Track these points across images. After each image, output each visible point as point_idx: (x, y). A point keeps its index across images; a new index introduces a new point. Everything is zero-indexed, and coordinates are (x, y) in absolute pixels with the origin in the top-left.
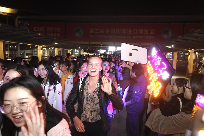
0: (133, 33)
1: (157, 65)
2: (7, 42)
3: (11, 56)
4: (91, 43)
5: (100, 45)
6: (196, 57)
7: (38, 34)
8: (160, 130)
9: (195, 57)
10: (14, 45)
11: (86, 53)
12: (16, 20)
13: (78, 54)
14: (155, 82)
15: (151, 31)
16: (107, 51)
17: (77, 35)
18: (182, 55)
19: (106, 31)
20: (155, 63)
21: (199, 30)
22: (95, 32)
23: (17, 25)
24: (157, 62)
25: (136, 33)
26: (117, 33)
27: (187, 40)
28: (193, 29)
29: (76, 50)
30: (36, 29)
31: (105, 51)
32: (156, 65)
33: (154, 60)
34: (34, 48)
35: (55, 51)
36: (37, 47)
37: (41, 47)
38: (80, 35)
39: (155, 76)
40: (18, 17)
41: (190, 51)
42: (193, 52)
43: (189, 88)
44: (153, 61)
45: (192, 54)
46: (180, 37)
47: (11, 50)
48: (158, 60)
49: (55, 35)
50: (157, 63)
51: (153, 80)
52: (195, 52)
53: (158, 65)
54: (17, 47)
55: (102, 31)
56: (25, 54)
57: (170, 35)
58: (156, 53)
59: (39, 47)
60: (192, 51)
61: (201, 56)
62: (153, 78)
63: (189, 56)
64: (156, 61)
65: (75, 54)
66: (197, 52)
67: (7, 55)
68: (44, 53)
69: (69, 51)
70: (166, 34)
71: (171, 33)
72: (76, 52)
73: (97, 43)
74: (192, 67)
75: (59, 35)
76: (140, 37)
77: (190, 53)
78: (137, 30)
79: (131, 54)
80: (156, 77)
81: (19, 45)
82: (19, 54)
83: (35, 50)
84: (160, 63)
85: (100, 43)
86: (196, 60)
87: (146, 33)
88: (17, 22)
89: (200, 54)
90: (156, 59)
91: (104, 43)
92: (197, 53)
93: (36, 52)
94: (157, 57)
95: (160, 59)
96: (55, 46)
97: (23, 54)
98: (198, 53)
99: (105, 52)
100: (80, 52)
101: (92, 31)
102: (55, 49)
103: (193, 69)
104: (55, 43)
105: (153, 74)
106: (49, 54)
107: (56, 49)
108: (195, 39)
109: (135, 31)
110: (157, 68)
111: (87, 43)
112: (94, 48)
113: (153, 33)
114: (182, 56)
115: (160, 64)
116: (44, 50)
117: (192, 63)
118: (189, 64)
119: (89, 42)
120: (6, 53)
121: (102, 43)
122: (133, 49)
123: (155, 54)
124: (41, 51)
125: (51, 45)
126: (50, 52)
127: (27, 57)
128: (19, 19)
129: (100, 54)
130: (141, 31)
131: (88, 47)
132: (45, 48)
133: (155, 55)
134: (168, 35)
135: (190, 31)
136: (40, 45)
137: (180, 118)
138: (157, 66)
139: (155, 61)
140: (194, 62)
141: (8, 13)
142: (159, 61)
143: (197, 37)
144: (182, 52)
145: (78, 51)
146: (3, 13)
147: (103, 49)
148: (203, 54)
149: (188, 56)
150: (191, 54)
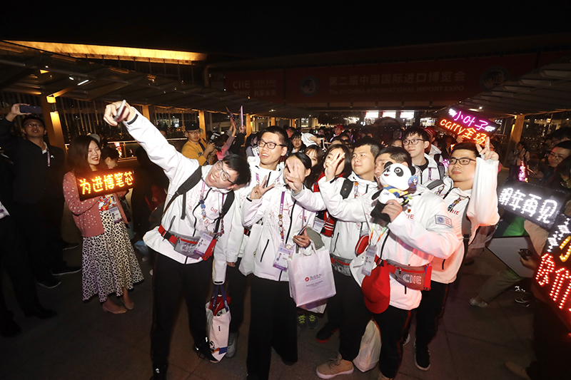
0: (418, 81)
4: (332, 105)
5: (349, 108)
12: (206, 71)
13: (307, 126)
15: (458, 74)
16: (362, 119)
17: (306, 90)
19: (361, 81)
22: (341, 84)
23: (206, 81)
25: (424, 81)
26: (382, 83)
29: (303, 120)
31: (358, 119)
37: (251, 116)
38: (311, 90)
40: (208, 66)
42: (521, 119)
45: (520, 122)
49: (267, 93)
55: (354, 81)
60: (519, 116)
65: (302, 126)
70: (491, 80)
71: (504, 76)
72: (305, 123)
73: (342, 105)
75: (273, 92)
76: (432, 89)
78: (425, 74)
85: (348, 104)
87: (447, 79)
88: (207, 76)
91: (356, 104)
96: (272, 115)
99: (357, 122)
100: (310, 123)
101: (333, 81)
104: (273, 110)
107: (273, 119)
109: (421, 78)
111: (324, 105)
112: (336, 114)
113: (462, 79)
119: (329, 104)
126: (260, 124)
128: (210, 70)
130: (435, 76)
131: (325, 113)
134: (496, 82)
141: (193, 62)
145: (307, 122)
147: (355, 115)
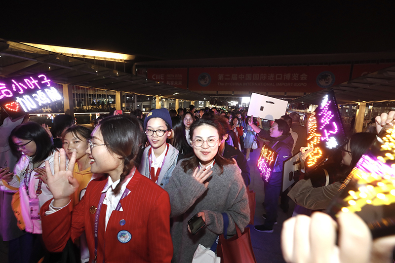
0: (277, 79)
1: (324, 123)
2: (124, 93)
3: (127, 109)
4: (220, 92)
5: (231, 95)
6: (369, 112)
7: (156, 82)
8: (306, 204)
9: (367, 112)
10: (131, 96)
11: (212, 106)
12: (134, 67)
13: (203, 106)
14: (315, 146)
15: (302, 75)
16: (240, 103)
17: (202, 82)
18: (347, 109)
19: (239, 77)
20: (323, 118)
21: (375, 73)
22: (226, 79)
23: (134, 73)
24: (325, 118)
25: (281, 79)
26: (253, 79)
27: (356, 88)
28: (366, 73)
29: (200, 102)
30: (155, 77)
31: (237, 103)
32: (322, 121)
33: (322, 113)
34: (151, 99)
35: (175, 103)
36: (155, 98)
37: (160, 98)
38: (206, 82)
39: (317, 137)
40: (136, 64)
41: (359, 104)
42: (364, 106)
43: (349, 152)
44: (320, 115)
45: (363, 107)
46: (345, 83)
47: (127, 102)
48: (328, 116)
49: (176, 83)
50: (325, 120)
51: (312, 142)
52: (367, 105)
53: (326, 123)
54: (134, 98)
55: (234, 77)
56: (142, 107)
57: (331, 81)
58: (328, 104)
59: (158, 98)
60: (362, 103)
61: (376, 111)
62: (312, 139)
63: (358, 110)
64: (325, 116)
65: (199, 106)
66: (371, 105)
67: (124, 107)
68: (163, 105)
69: (192, 103)
70: (323, 80)
71: (332, 78)
72: (201, 104)
73: (227, 93)
74: (361, 127)
75: (180, 83)
76: (286, 84)
77: (359, 106)
78: (281, 75)
79: (262, 109)
80: (317, 139)
81: (136, 96)
82: (136, 106)
83: (153, 101)
84: (329, 121)
85: (230, 93)
86: (369, 116)
87: (295, 79)
88: (135, 70)
89: (375, 108)
90: (324, 113)
91: (236, 93)
92: (370, 107)
93: (153, 105)
94: (328, 111)
95: (330, 116)
96: (176, 97)
97: (140, 107)
98: (372, 107)
99: (237, 105)
100: (205, 105)
101: (221, 77)
102: (175, 100)
103: (363, 130)
104: (176, 94)
105: (315, 134)
106: (168, 107)
107: (177, 100)
108: (368, 87)
109: (279, 77)
110: (322, 127)
111: (215, 92)
112: (222, 99)
113: (305, 79)
114: (347, 111)
115: (328, 123)
116: (163, 102)
117: (362, 120)
118: (357, 122)
119: (217, 92)
120: (123, 106)
121: (233, 92)
122: (267, 102)
123: (326, 105)
124: (160, 102)
125: (171, 96)
126: (170, 104)
127: (144, 110)
128: (137, 67)
129: (231, 107)
130: (288, 76)
131: (215, 98)
132: (164, 100)
133: (325, 107)
134: (327, 81)
135: (362, 75)
136: (159, 96)
137: (332, 189)
138: (324, 125)
139: (323, 115)
140: (365, 119)
141: (125, 60)
142: (329, 118)
143: (371, 84)
144: (347, 105)
145: (203, 103)
146: (121, 60)
147: (235, 100)
148: (380, 108)
149: (355, 111)
150: (361, 108)
